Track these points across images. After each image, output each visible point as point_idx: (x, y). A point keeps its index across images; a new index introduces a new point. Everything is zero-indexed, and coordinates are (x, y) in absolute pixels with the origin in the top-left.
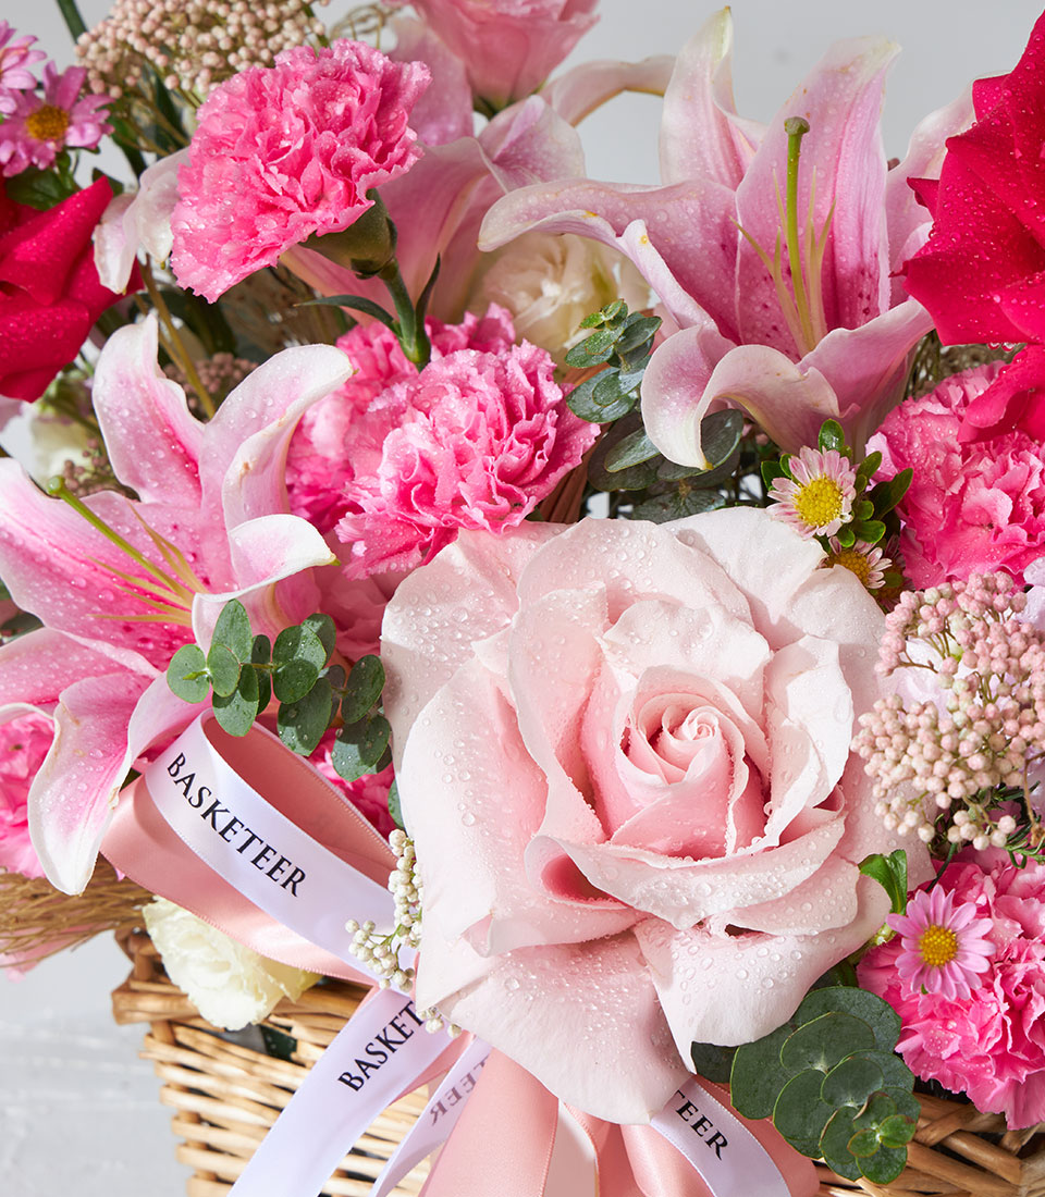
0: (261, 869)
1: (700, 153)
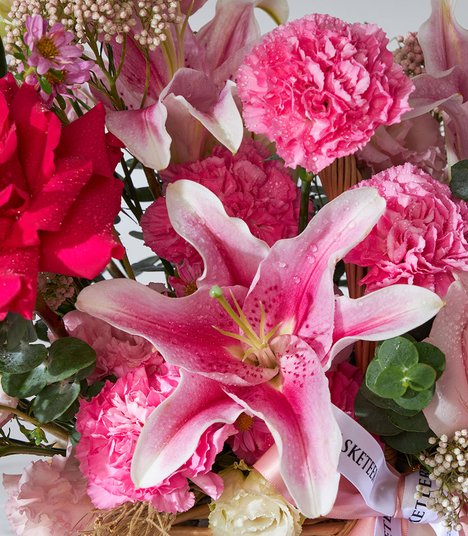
0: (359, 465)
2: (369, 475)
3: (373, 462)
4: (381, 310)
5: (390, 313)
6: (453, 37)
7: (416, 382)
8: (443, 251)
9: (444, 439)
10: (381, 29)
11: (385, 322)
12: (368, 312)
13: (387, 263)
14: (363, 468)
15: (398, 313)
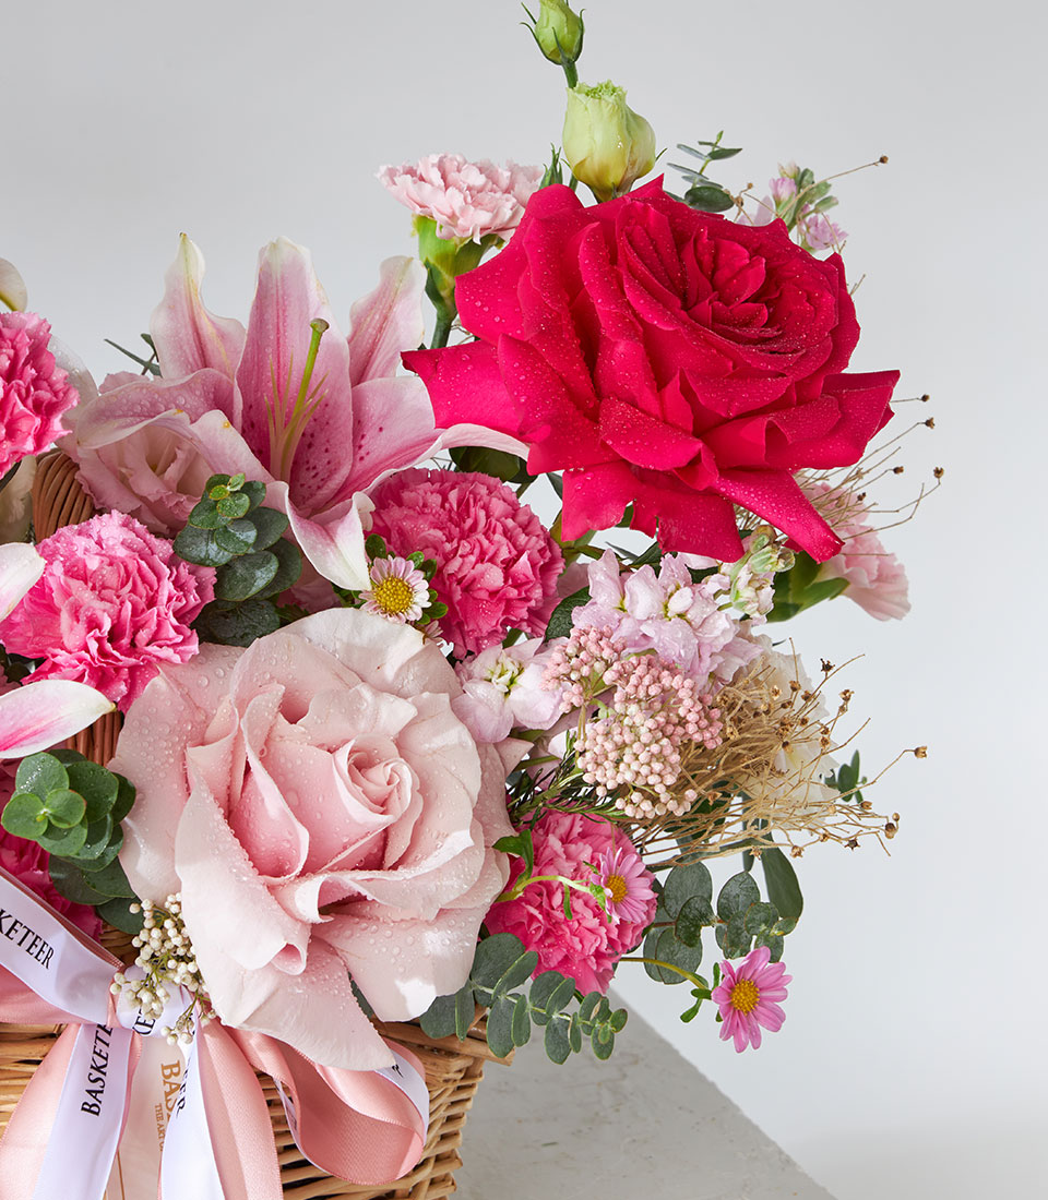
0: (12, 939)
1: (181, 347)
2: (35, 954)
3: (45, 943)
4: (27, 716)
5: (40, 720)
6: (208, 331)
7: (58, 815)
8: (144, 635)
9: (146, 905)
10: (45, 321)
11: (35, 733)
12: (11, 719)
13: (58, 651)
14: (20, 944)
15: (50, 721)
